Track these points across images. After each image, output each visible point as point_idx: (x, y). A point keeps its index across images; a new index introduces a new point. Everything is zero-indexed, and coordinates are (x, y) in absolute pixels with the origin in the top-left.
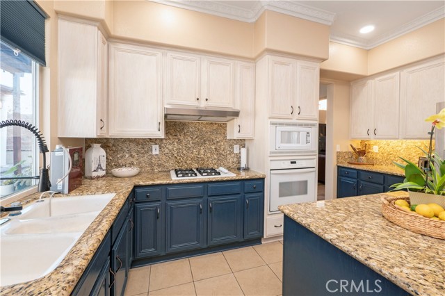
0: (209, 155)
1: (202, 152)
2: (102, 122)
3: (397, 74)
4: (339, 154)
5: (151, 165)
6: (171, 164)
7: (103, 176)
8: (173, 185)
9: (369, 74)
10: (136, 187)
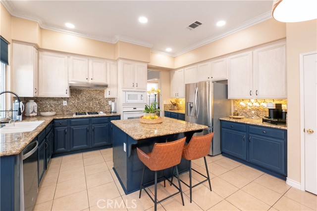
0: (95, 106)
1: (91, 104)
2: (36, 90)
3: (183, 69)
4: (165, 105)
5: (63, 111)
6: (74, 110)
7: (36, 116)
8: (74, 118)
9: (175, 68)
10: (54, 120)
